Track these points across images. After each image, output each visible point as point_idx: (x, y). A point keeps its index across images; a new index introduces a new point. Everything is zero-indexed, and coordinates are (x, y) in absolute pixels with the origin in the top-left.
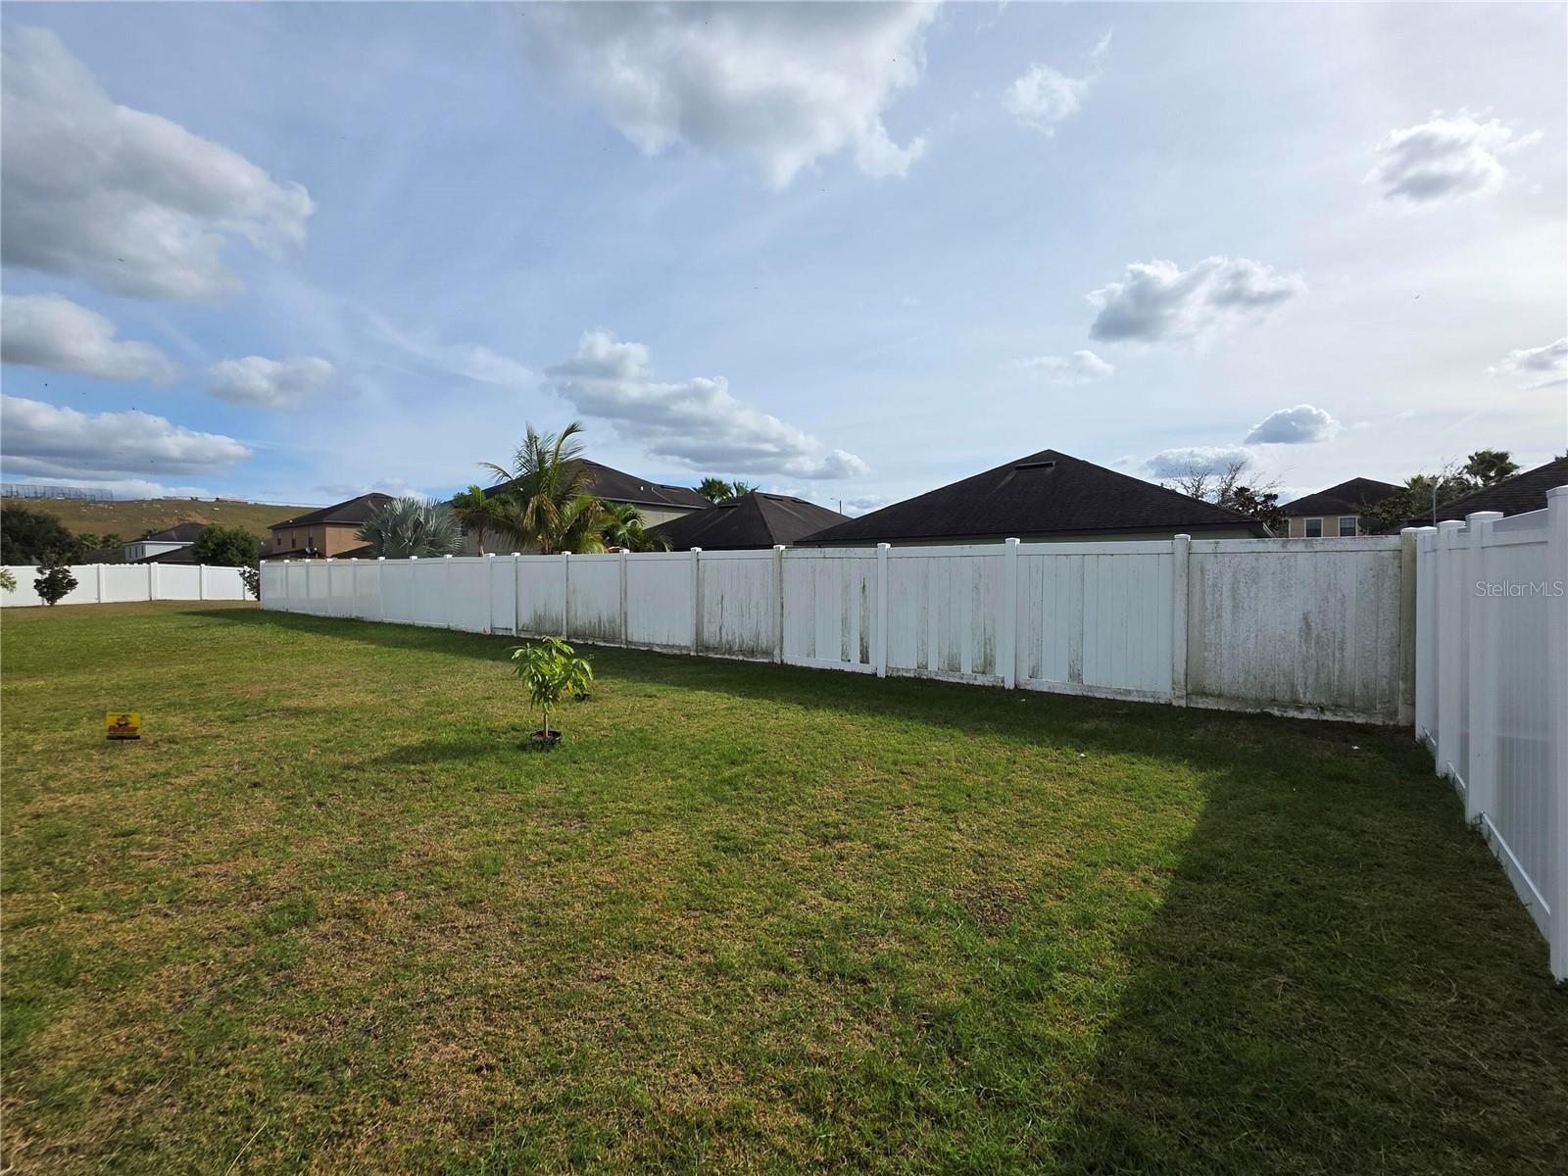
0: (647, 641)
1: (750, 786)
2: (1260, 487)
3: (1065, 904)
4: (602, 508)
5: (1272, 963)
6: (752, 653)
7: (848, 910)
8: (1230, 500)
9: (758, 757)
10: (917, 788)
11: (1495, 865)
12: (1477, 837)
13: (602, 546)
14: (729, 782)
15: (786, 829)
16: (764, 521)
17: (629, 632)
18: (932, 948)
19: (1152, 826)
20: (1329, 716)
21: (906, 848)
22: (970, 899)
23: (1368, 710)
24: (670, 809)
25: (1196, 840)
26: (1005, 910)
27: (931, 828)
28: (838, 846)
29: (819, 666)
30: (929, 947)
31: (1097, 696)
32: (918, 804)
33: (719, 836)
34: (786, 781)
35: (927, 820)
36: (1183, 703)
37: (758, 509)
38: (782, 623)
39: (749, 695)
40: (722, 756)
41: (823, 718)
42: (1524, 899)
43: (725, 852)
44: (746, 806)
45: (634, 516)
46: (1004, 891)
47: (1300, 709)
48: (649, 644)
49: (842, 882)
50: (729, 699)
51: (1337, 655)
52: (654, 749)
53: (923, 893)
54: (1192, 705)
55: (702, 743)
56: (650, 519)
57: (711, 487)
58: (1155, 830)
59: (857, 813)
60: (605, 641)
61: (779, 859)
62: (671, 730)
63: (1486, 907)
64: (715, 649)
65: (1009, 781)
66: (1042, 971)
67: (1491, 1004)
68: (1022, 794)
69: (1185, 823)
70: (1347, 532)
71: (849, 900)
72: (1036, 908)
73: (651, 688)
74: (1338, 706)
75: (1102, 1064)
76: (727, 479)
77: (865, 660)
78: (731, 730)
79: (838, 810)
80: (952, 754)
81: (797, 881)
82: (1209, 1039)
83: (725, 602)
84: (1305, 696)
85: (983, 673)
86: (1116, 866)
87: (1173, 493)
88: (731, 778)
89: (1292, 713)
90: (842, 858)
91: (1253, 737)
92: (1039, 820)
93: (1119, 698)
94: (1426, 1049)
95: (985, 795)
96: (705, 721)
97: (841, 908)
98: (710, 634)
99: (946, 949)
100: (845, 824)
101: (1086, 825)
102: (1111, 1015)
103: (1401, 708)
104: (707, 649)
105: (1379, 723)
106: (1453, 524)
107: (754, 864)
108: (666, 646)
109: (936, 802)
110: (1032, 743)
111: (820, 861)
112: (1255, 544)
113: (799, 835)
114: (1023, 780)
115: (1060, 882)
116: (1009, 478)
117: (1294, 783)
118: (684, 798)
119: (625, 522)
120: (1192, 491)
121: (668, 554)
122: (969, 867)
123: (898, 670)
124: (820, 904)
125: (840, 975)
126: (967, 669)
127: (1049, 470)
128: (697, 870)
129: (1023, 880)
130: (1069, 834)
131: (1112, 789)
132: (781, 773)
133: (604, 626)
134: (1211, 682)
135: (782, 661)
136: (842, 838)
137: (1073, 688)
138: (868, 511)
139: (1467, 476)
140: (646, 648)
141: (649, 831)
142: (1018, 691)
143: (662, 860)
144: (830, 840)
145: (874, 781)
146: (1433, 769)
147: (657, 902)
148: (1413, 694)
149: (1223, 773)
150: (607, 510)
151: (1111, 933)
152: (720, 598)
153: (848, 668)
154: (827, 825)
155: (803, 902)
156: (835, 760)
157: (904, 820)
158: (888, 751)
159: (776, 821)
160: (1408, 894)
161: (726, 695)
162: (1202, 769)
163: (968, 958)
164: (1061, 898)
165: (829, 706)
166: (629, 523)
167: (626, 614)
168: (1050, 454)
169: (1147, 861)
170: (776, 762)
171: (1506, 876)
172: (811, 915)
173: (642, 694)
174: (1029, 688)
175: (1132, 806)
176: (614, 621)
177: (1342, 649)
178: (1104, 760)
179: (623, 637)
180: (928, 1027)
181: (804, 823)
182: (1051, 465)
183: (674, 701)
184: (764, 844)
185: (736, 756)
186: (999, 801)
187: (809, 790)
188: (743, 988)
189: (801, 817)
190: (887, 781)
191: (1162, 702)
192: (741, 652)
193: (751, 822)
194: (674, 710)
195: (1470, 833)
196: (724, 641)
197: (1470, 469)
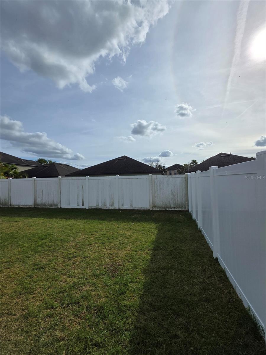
0: (18, 204)
1: (47, 246)
2: (162, 165)
3: (131, 263)
4: (4, 166)
5: (172, 268)
6: (52, 205)
7: (75, 280)
8: (157, 167)
9: (51, 236)
10: (95, 238)
11: (203, 236)
12: (200, 231)
13: (4, 177)
14: (40, 246)
15: (58, 258)
16: (57, 170)
17: (11, 202)
18: (98, 286)
19: (147, 239)
20: (176, 209)
21: (92, 257)
22: (108, 268)
23: (182, 208)
24: (18, 259)
25: (156, 241)
26: (117, 269)
27: (99, 249)
28: (73, 260)
29: (71, 208)
30: (97, 286)
31: (136, 209)
32: (96, 243)
33: (35, 265)
34: (59, 243)
35: (98, 247)
36: (152, 209)
37: (55, 167)
38: (60, 197)
39: (50, 218)
40: (39, 238)
41: (71, 222)
42: (208, 243)
43: (37, 270)
44: (45, 253)
45: (15, 168)
46: (116, 263)
47: (171, 208)
48: (19, 205)
49: (74, 271)
50: (43, 220)
51: (177, 197)
52: (16, 239)
53: (96, 269)
54: (153, 209)
55: (33, 234)
56: (21, 169)
57: (40, 161)
58: (148, 240)
59: (79, 248)
60: (3, 205)
61: (55, 268)
62: (23, 231)
63: (203, 245)
64: (40, 205)
65: (118, 233)
66: (126, 285)
67: (207, 267)
68: (120, 236)
69: (153, 237)
70: (175, 174)
71: (75, 276)
72: (124, 266)
73: (17, 219)
74: (177, 207)
75: (140, 308)
76: (46, 159)
77: (83, 205)
78: (43, 229)
79: (74, 249)
80: (104, 228)
81: (60, 275)
82: (162, 292)
83: (43, 192)
84: (172, 206)
85: (112, 206)
86: (141, 250)
87: (148, 165)
88: (41, 244)
89: (170, 209)
90: (74, 263)
91: (164, 215)
92: (124, 242)
93: (140, 209)
94: (198, 280)
95: (112, 237)
96: (35, 227)
97: (73, 280)
98: (39, 201)
99: (102, 285)
100: (75, 253)
101: (134, 241)
102: (141, 293)
103: (187, 207)
104: (38, 205)
105: (183, 210)
106: (193, 173)
107: (46, 272)
108: (24, 205)
109: (100, 241)
110: (122, 222)
111: (67, 266)
112: (163, 176)
113: (62, 259)
114: (121, 232)
115: (129, 257)
116: (117, 161)
117: (171, 224)
118: (24, 254)
119: (12, 169)
120: (151, 165)
121: (27, 179)
122: (108, 258)
123: (92, 207)
124: (67, 280)
125: (71, 304)
126: (108, 205)
127: (125, 160)
128: (25, 279)
129: (121, 259)
130: (131, 244)
131: (139, 231)
132: (57, 240)
133: (2, 201)
134: (156, 205)
135: (60, 207)
136: (74, 257)
137: (131, 208)
138: (85, 168)
139: (191, 164)
140: (17, 206)
141: (9, 268)
142: (119, 210)
143: (13, 278)
144: (71, 258)
145: (84, 238)
146: (192, 218)
147: (8, 295)
148: (188, 204)
149: (160, 224)
150: (6, 166)
151: (141, 269)
152: (42, 191)
153: (79, 207)
154: (70, 254)
155: (61, 281)
156: (74, 234)
157: (92, 248)
158: (88, 229)
159: (55, 256)
160: (192, 245)
161: (42, 218)
162: (156, 224)
163: (107, 286)
164: (129, 262)
165: (73, 219)
166: (14, 170)
167: (10, 197)
168: (125, 156)
169: (147, 248)
170: (56, 237)
171: (205, 238)
172: (63, 284)
173: (14, 221)
174: (122, 209)
175: (143, 235)
176: (6, 199)
177: (177, 196)
178: (137, 224)
179: (9, 204)
180: (96, 313)
181: (63, 255)
182: (125, 159)
183: (25, 222)
184: (50, 264)
185: (44, 237)
186: (115, 238)
187: (66, 244)
188: (37, 320)
189: (63, 253)
190: (88, 238)
191: (148, 209)
192: (48, 205)
193: (46, 257)
194: (25, 225)
195: (199, 230)
196: (43, 203)
197: (192, 163)
